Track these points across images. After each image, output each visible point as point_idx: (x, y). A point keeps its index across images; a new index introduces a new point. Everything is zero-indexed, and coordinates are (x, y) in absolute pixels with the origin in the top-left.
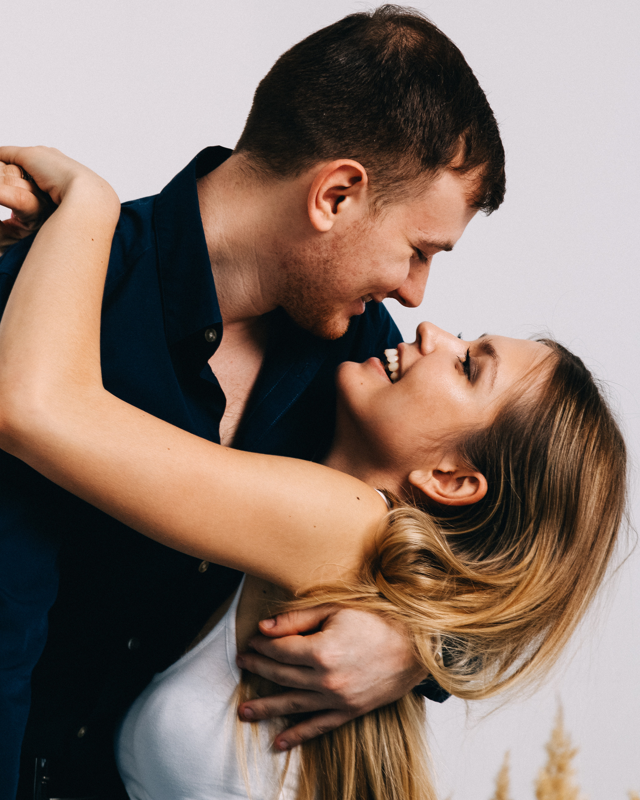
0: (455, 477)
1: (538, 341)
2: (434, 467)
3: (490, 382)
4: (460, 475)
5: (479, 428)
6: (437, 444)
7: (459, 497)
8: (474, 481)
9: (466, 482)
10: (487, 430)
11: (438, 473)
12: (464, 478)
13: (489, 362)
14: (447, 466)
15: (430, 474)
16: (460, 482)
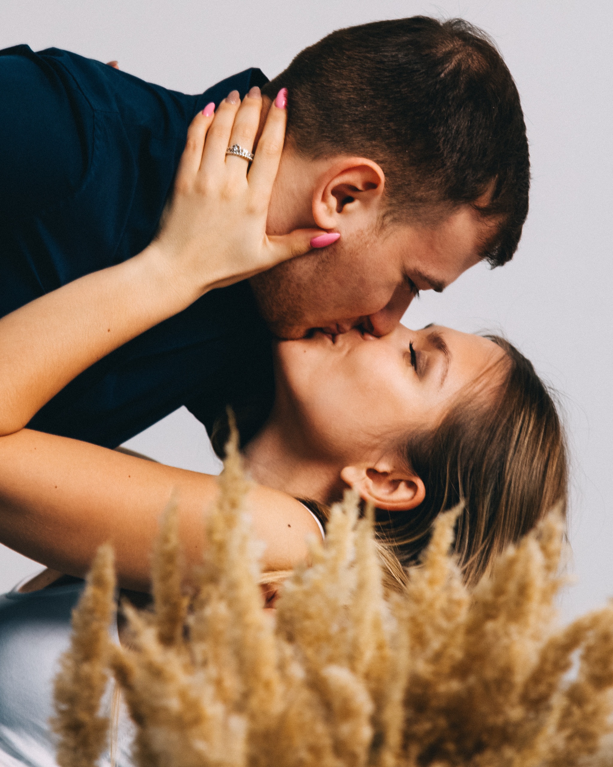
0: (390, 478)
1: (484, 337)
2: (370, 465)
3: (440, 380)
4: (397, 476)
5: (424, 429)
6: (377, 441)
7: (393, 502)
8: (411, 485)
9: (402, 486)
10: (432, 432)
11: (372, 473)
12: (400, 481)
13: (440, 357)
14: (383, 467)
15: (364, 473)
16: (395, 484)
